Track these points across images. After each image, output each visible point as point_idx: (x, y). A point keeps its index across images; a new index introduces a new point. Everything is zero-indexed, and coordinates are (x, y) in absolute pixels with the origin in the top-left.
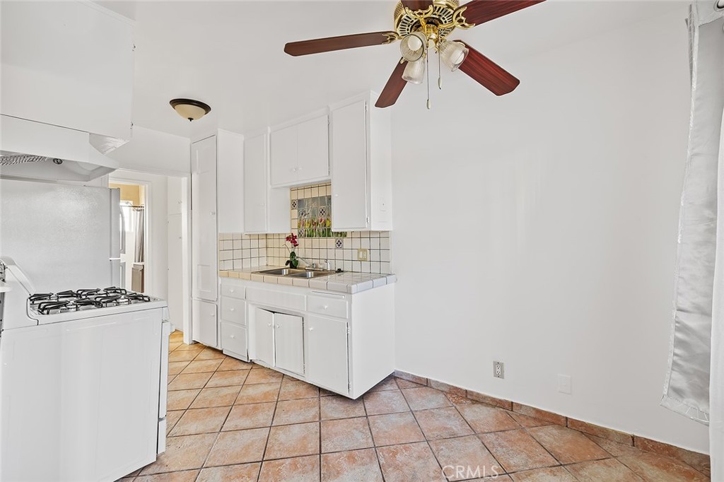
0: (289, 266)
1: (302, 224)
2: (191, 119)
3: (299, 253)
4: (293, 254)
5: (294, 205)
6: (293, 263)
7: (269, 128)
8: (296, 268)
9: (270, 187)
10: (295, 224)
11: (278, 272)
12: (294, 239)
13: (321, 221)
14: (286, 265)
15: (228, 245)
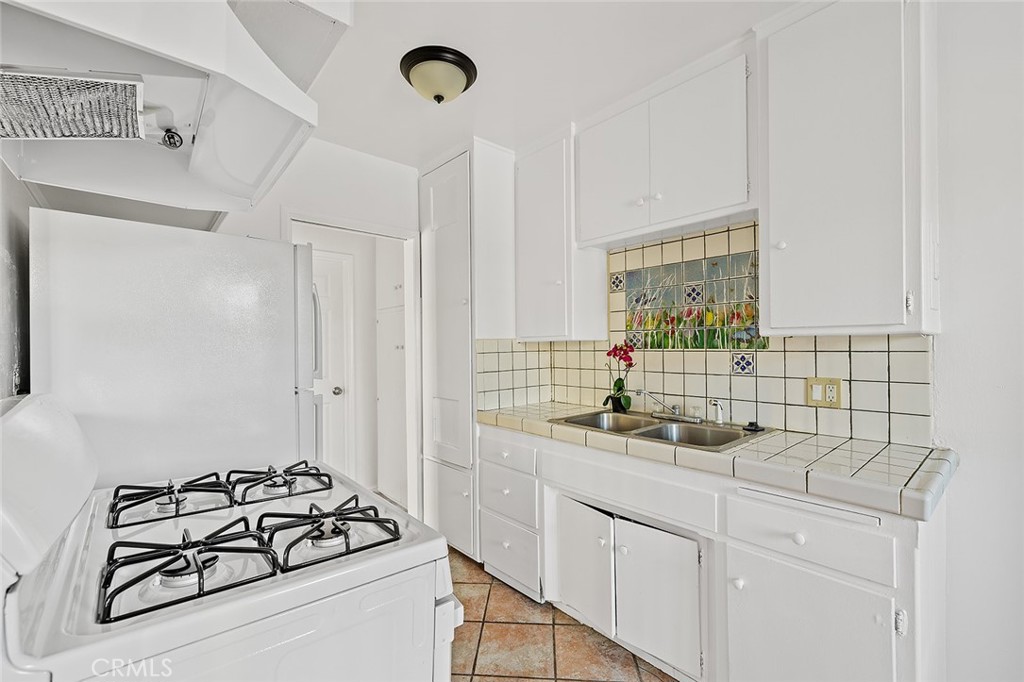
0: (610, 406)
1: (635, 320)
2: (439, 98)
3: (633, 382)
4: (620, 385)
5: (615, 282)
6: (619, 404)
7: (573, 124)
8: (625, 413)
9: (574, 245)
10: (620, 321)
11: (592, 422)
12: (626, 352)
13: (690, 313)
14: (605, 404)
15: (490, 362)
